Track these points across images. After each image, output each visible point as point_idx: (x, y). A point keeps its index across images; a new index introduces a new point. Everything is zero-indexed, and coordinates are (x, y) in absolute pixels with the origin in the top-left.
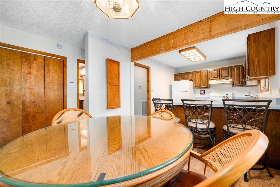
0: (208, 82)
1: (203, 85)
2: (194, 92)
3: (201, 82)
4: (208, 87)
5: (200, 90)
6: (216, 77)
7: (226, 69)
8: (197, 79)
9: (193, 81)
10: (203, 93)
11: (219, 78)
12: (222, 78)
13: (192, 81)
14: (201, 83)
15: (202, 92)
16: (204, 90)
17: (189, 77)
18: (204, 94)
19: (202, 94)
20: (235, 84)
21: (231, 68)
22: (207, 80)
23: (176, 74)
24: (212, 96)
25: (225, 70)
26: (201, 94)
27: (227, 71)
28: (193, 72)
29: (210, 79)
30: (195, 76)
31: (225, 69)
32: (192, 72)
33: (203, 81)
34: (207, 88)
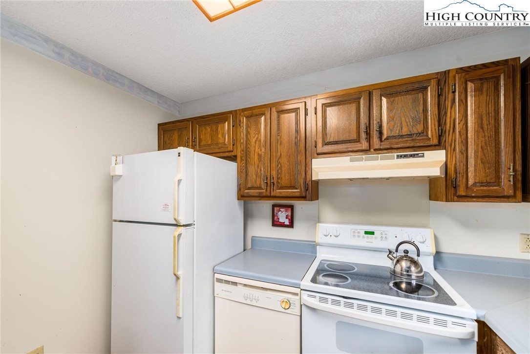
0: (307, 167)
1: (285, 181)
2: (248, 216)
3: (274, 164)
4: (308, 196)
5: (274, 206)
6: (349, 141)
7: (407, 92)
8: (252, 149)
9: (239, 159)
10: (287, 222)
11: (364, 145)
12: (386, 145)
13: (233, 158)
14: (274, 173)
15: (282, 217)
16: (292, 207)
17: (220, 136)
18: (291, 225)
19: (282, 225)
20: (467, 187)
21: (439, 84)
22: (301, 158)
23: (165, 124)
24: (327, 240)
25: (399, 93)
26: (276, 223)
27: (414, 101)
28: (235, 113)
29: (320, 149)
30: (248, 133)
31: (404, 88)
32: (230, 112)
33: (284, 160)
34: (303, 198)
